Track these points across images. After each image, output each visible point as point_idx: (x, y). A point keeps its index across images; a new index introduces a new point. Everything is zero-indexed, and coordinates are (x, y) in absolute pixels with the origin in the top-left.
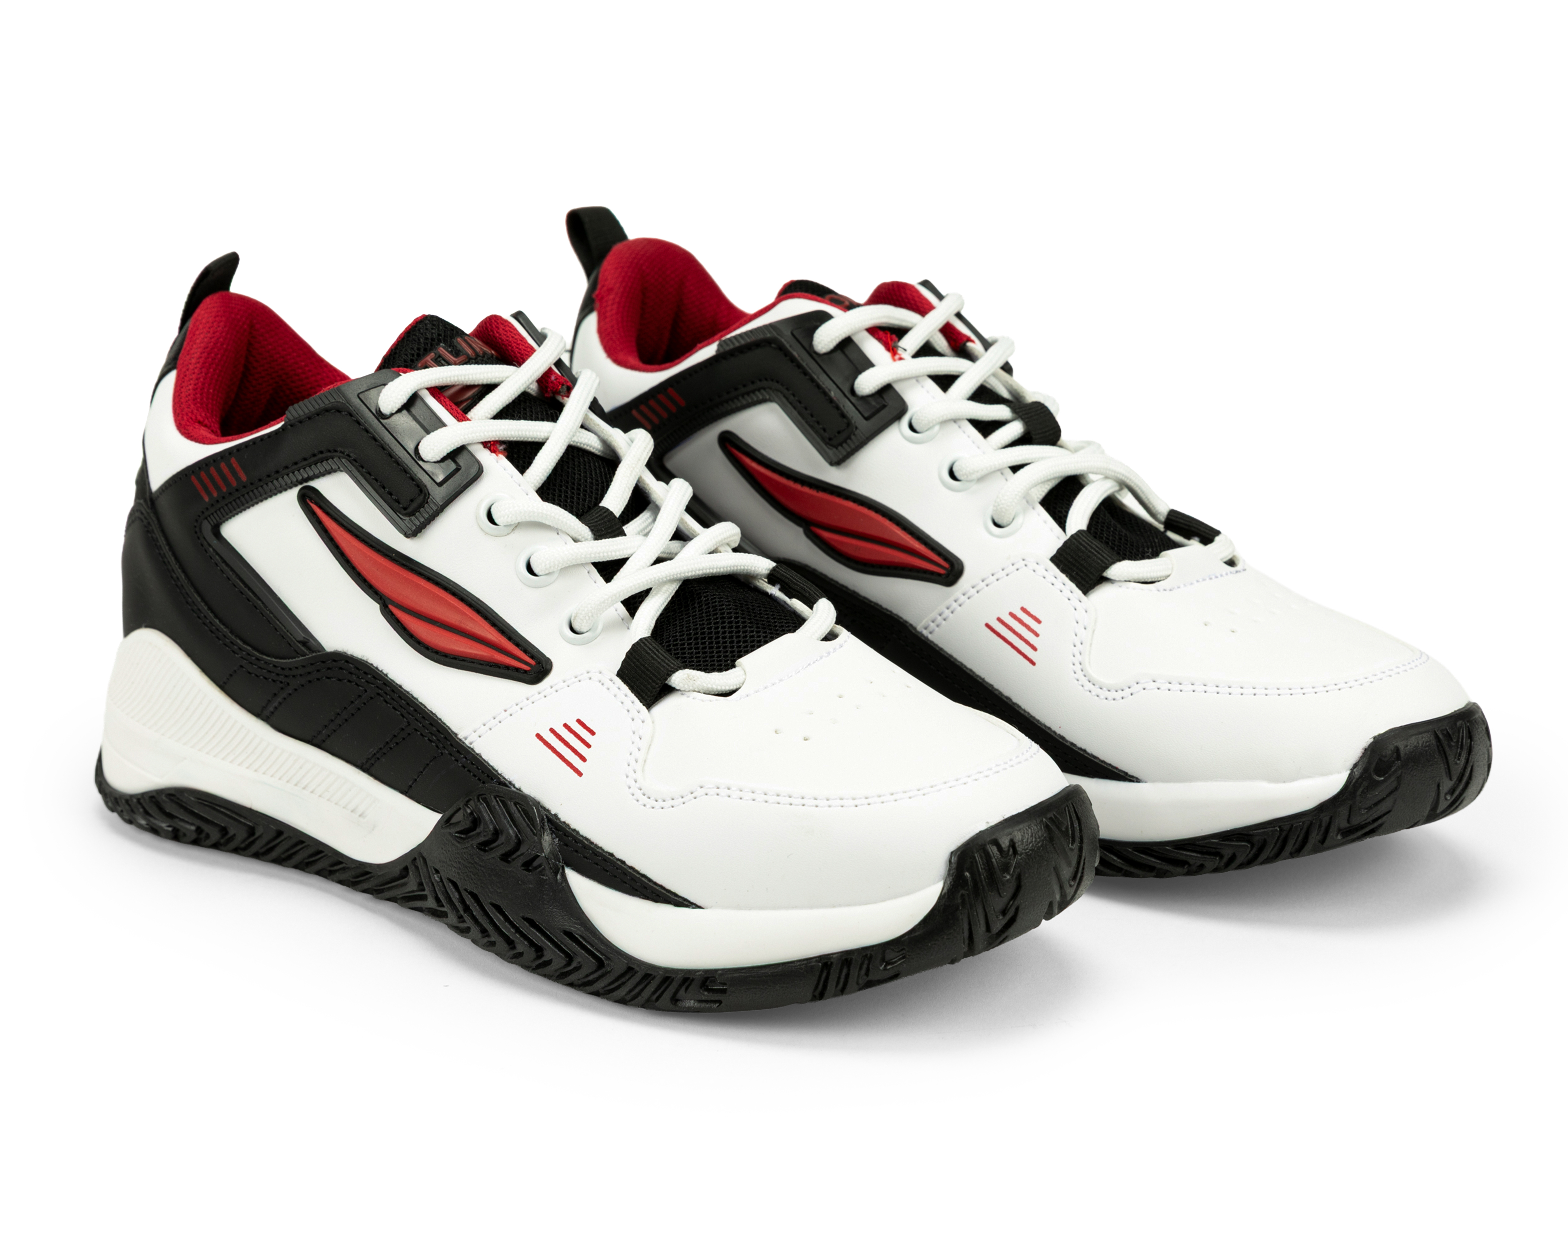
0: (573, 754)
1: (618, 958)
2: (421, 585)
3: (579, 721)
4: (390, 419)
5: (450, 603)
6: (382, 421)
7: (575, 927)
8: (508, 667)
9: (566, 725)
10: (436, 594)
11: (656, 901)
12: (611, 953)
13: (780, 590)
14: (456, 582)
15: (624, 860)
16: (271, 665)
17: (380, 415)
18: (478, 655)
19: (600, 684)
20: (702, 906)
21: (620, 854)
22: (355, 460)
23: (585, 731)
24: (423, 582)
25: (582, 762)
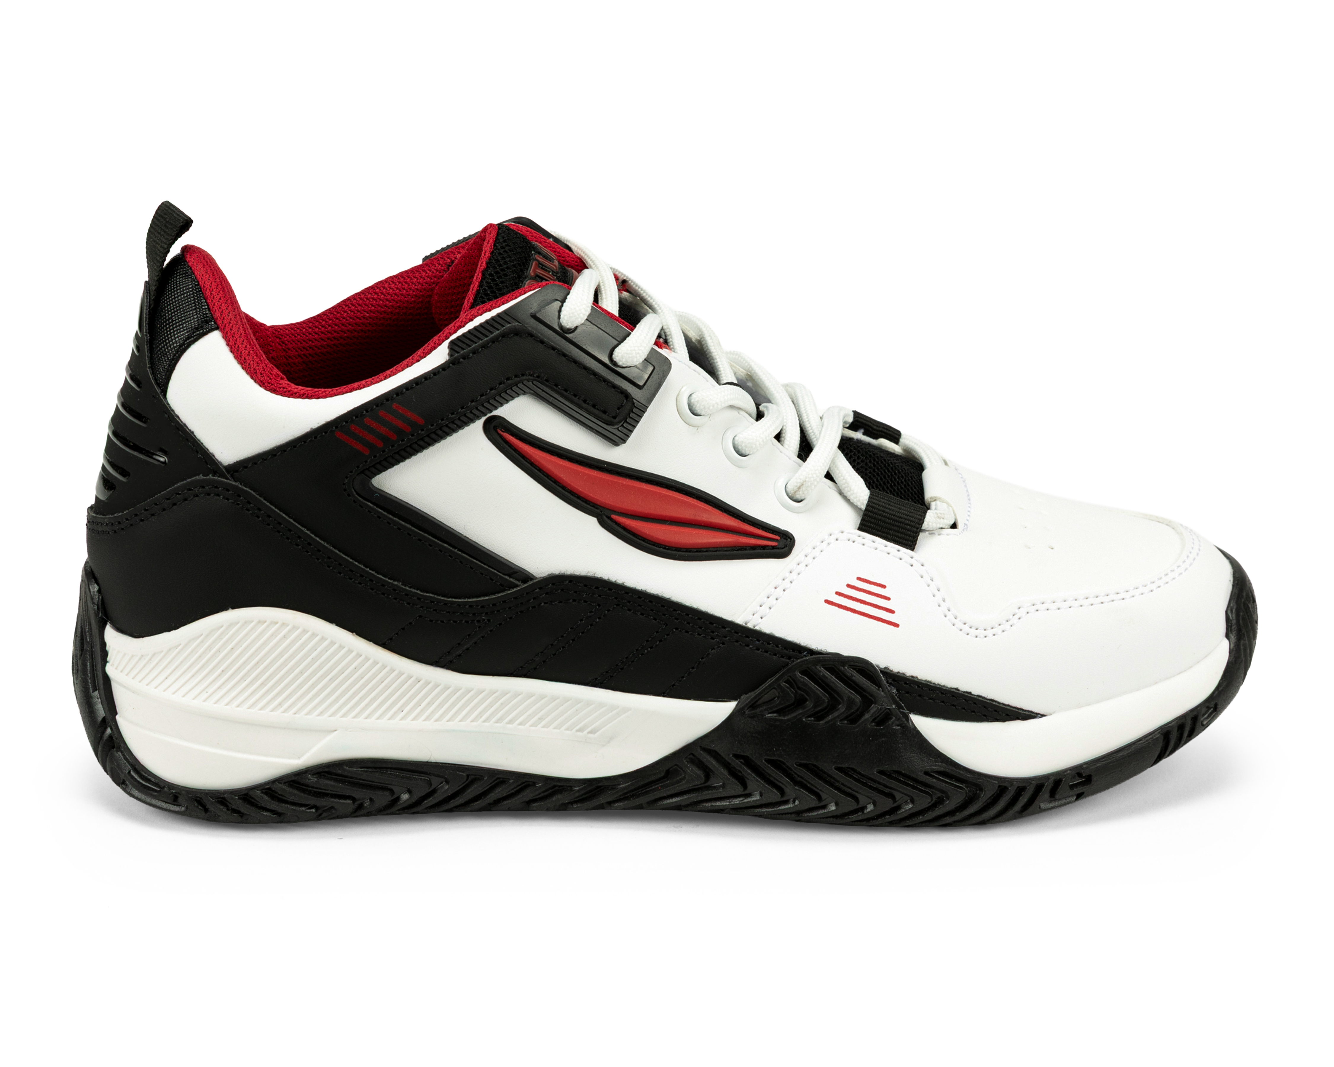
0: (877, 610)
1: (988, 781)
2: (643, 489)
3: (859, 579)
4: (575, 332)
5: (678, 499)
6: (567, 335)
7: (936, 765)
8: (754, 547)
9: (848, 586)
10: (662, 494)
11: (1004, 720)
12: (979, 779)
13: (864, 434)
14: (672, 478)
15: (969, 691)
16: (467, 607)
17: (564, 332)
18: (722, 542)
19: (851, 542)
20: (1045, 714)
21: (964, 687)
22: (547, 380)
23: (872, 586)
24: (644, 486)
25: (891, 614)
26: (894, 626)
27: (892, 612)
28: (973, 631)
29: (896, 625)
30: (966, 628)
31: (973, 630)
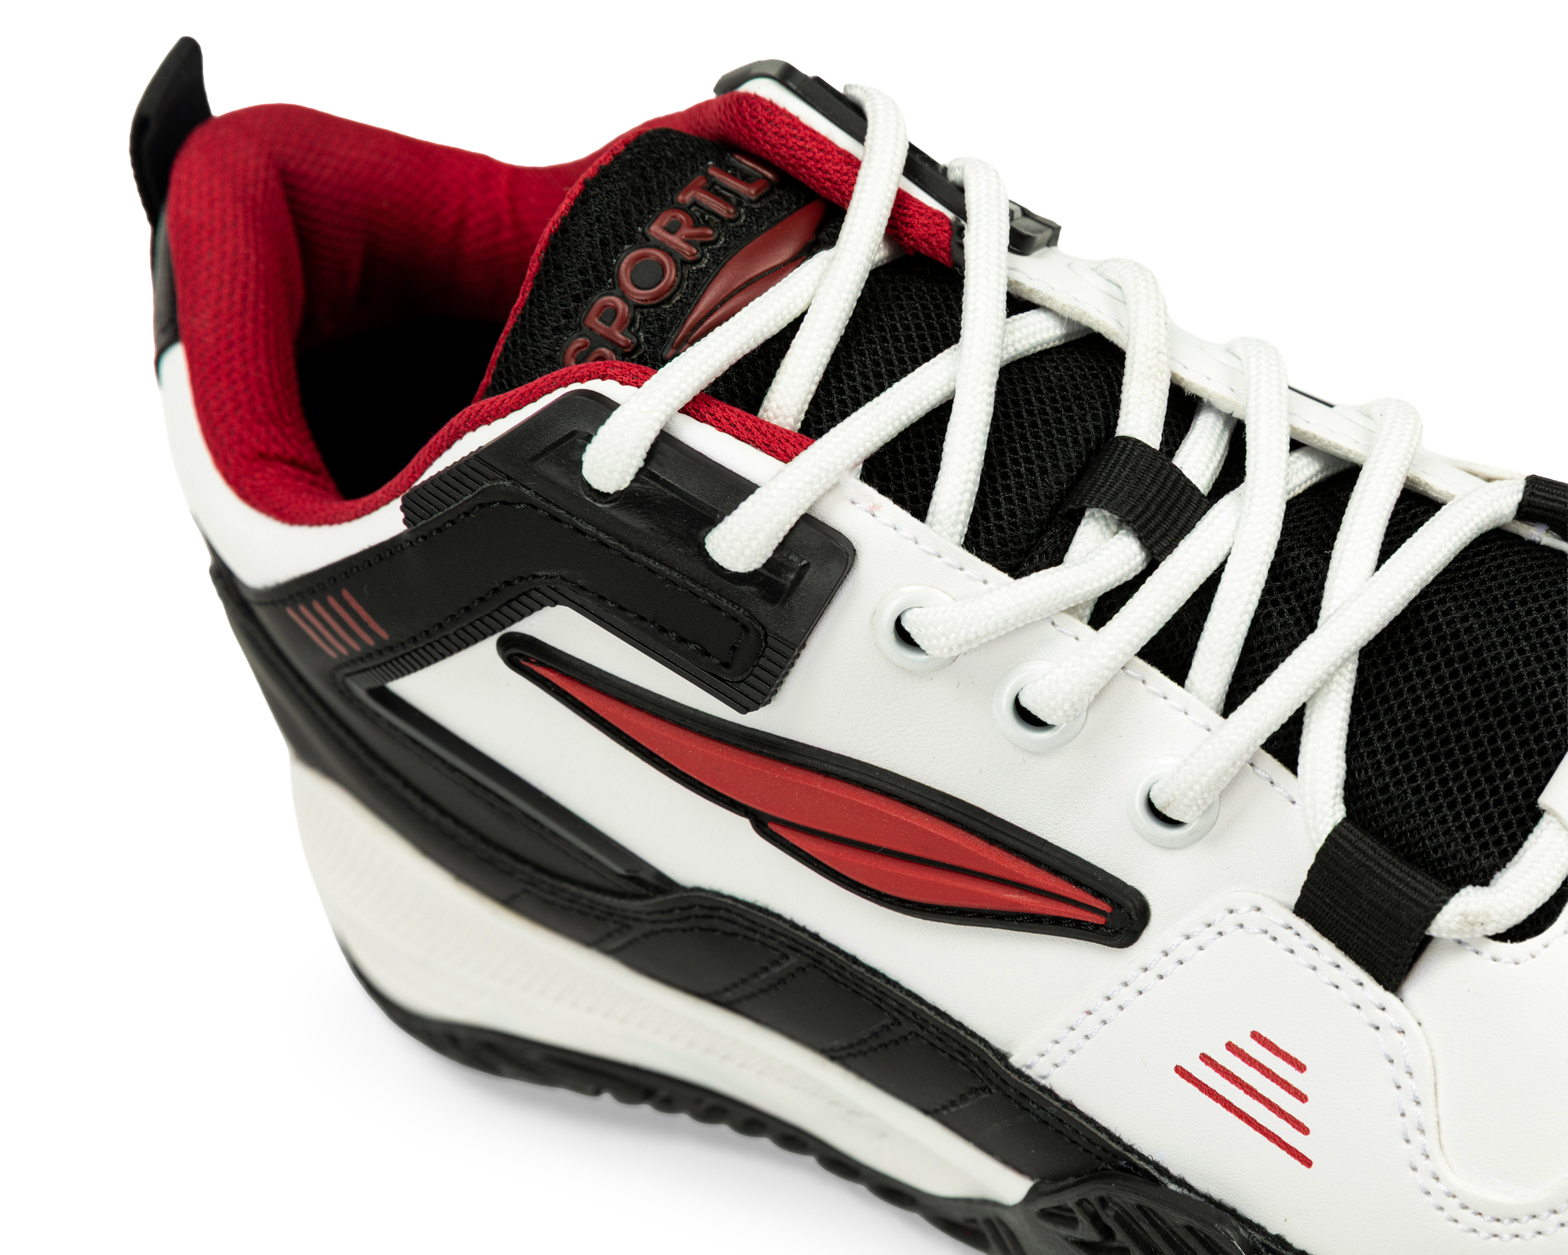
3: (1255, 1036)
8: (1056, 920)
9: (1229, 1046)
19: (1268, 939)
22: (583, 588)
23: (1278, 1059)
25: (1300, 1134)
26: (1301, 1161)
27: (1304, 1130)
28: (1467, 1216)
29: (1307, 1163)
30: (1452, 1205)
31: (1468, 1213)
